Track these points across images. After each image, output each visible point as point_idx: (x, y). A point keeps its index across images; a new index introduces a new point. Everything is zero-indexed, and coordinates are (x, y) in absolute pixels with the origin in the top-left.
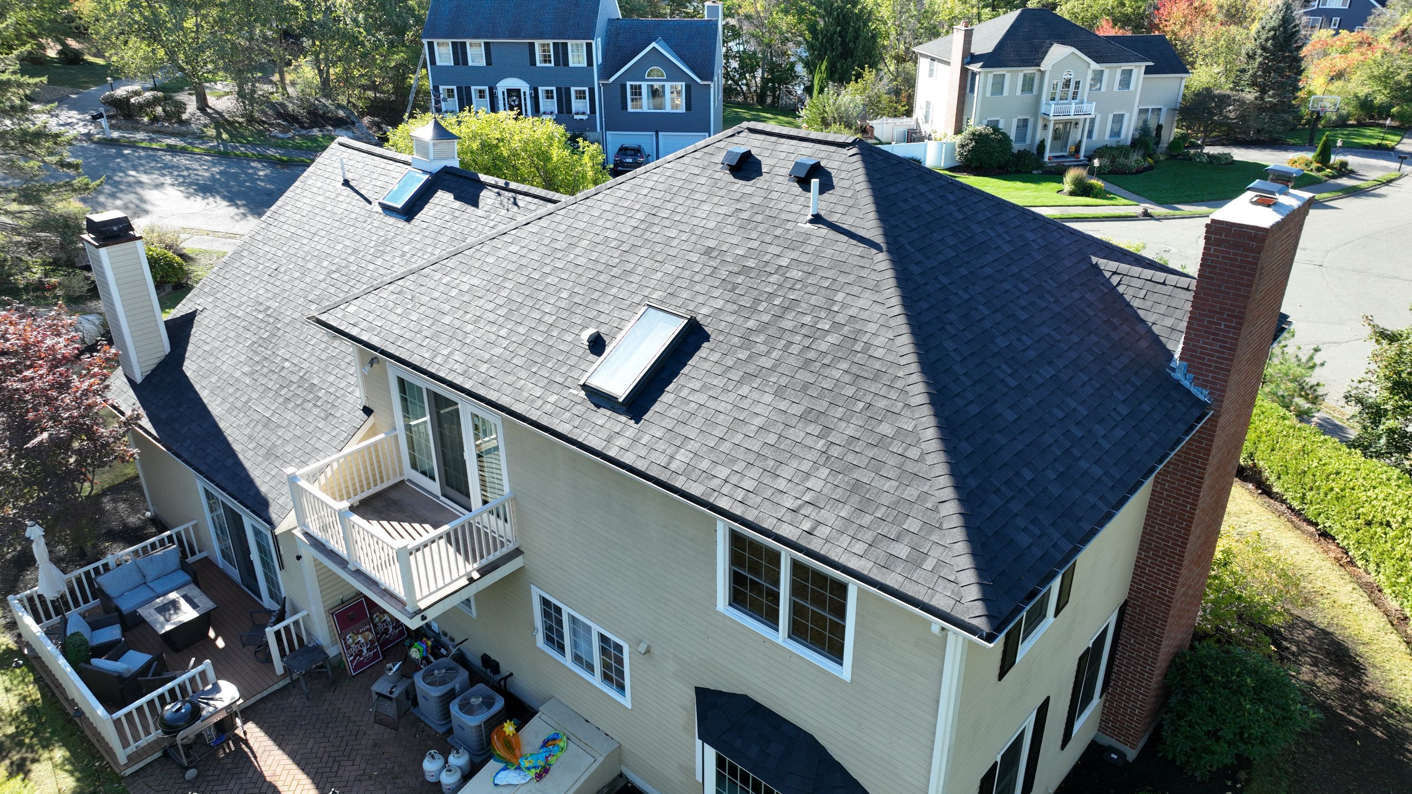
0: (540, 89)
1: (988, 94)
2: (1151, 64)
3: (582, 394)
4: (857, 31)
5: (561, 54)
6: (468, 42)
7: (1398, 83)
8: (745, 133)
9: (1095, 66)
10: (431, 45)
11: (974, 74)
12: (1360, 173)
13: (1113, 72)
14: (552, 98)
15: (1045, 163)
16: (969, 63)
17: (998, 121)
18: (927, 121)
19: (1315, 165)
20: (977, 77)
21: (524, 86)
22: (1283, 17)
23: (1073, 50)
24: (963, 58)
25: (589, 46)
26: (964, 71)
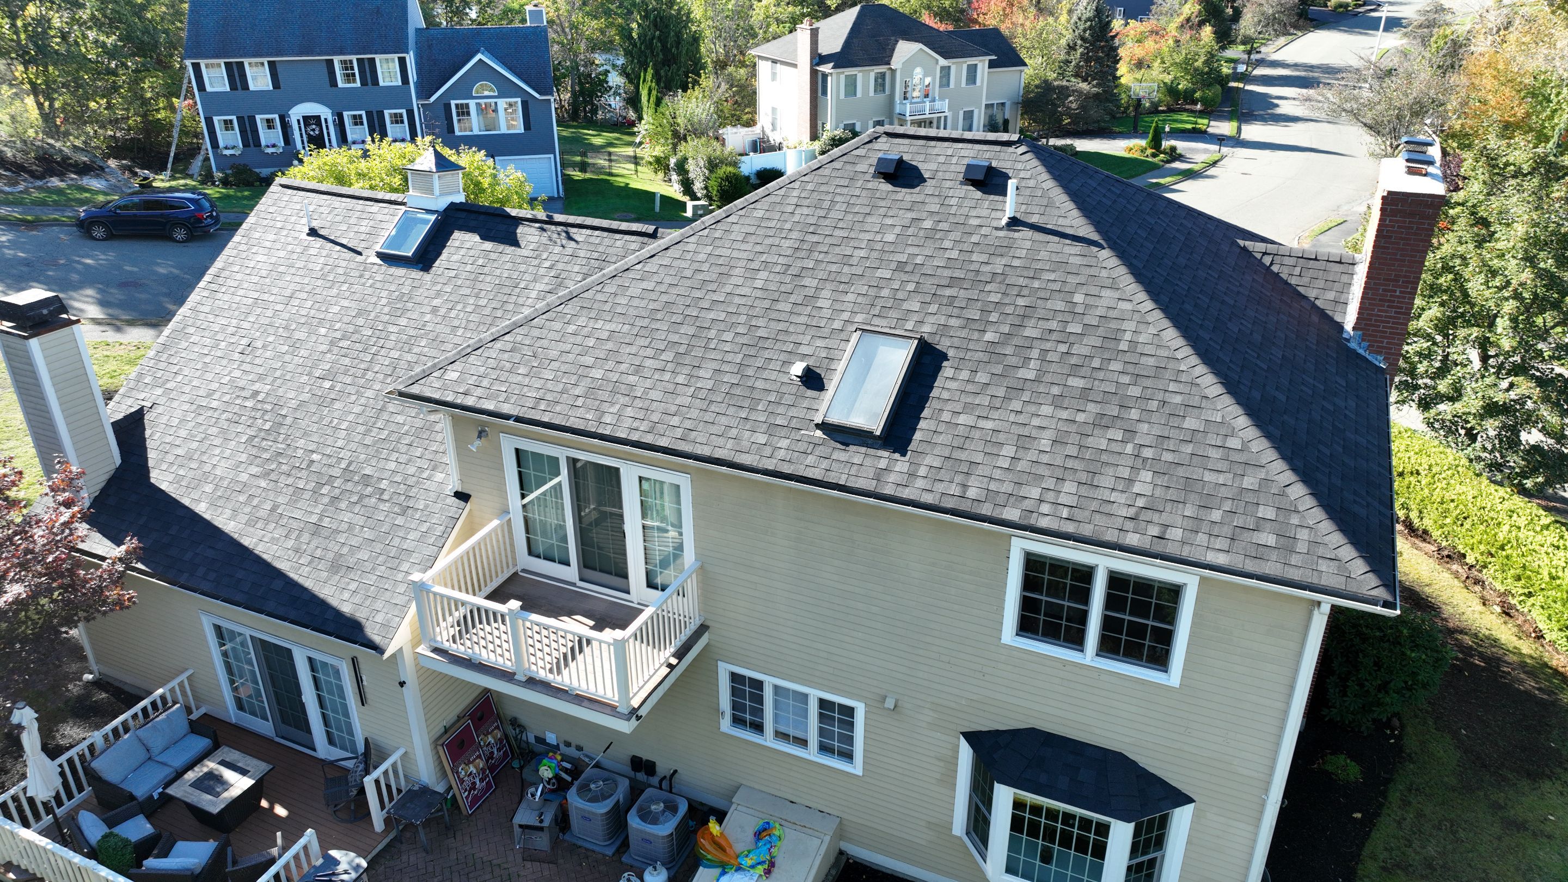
0: (345, 114)
1: (842, 96)
2: (994, 57)
3: (819, 433)
5: (369, 73)
6: (246, 61)
7: (1196, 70)
8: (884, 139)
9: (943, 62)
10: (196, 67)
11: (825, 76)
12: (1188, 156)
13: (959, 67)
14: (362, 124)
16: (818, 64)
17: (854, 124)
18: (774, 129)
20: (829, 78)
21: (325, 112)
22: (1097, 8)
23: (920, 46)
24: (811, 59)
25: (402, 62)
26: (814, 73)
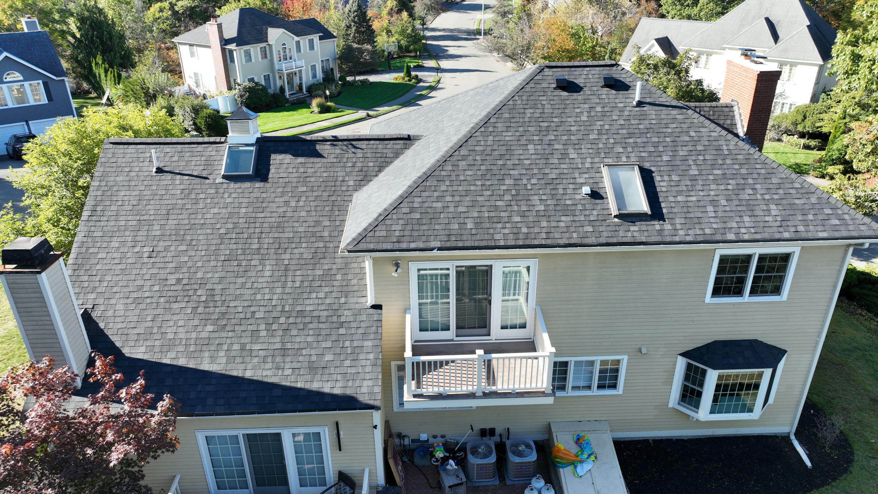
3: (616, 220)
4: (110, 33)
9: (296, 38)
11: (231, 52)
12: (424, 79)
15: (288, 99)
16: (225, 45)
17: (254, 78)
18: (198, 86)
19: (407, 79)
20: (235, 53)
23: (283, 30)
24: (221, 42)
26: (223, 50)
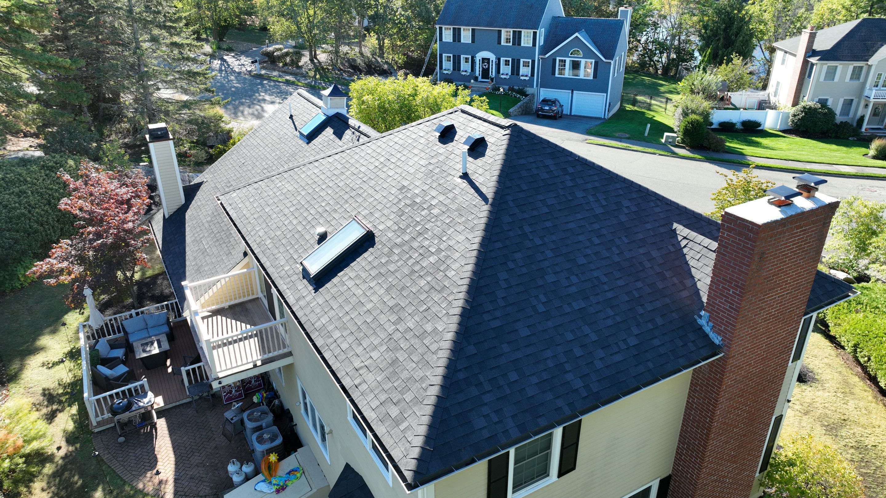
0: (502, 59)
1: (822, 80)
3: (301, 268)
4: (740, 29)
5: (517, 37)
6: (462, 28)
8: (459, 113)
10: (441, 29)
11: (812, 65)
14: (509, 65)
15: (862, 132)
16: (809, 57)
17: (827, 100)
18: (775, 96)
20: (815, 67)
21: (492, 57)
24: (806, 52)
25: (535, 34)
26: (805, 62)
